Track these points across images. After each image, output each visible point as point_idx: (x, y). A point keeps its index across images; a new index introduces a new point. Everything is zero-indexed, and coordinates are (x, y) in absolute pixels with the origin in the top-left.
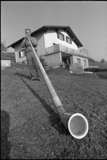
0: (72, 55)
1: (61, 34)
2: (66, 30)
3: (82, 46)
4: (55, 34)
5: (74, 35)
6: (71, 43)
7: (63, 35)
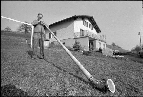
0: (95, 40)
1: (86, 22)
2: (90, 19)
3: (100, 32)
4: (81, 22)
5: (95, 23)
6: (92, 30)
7: (87, 23)
